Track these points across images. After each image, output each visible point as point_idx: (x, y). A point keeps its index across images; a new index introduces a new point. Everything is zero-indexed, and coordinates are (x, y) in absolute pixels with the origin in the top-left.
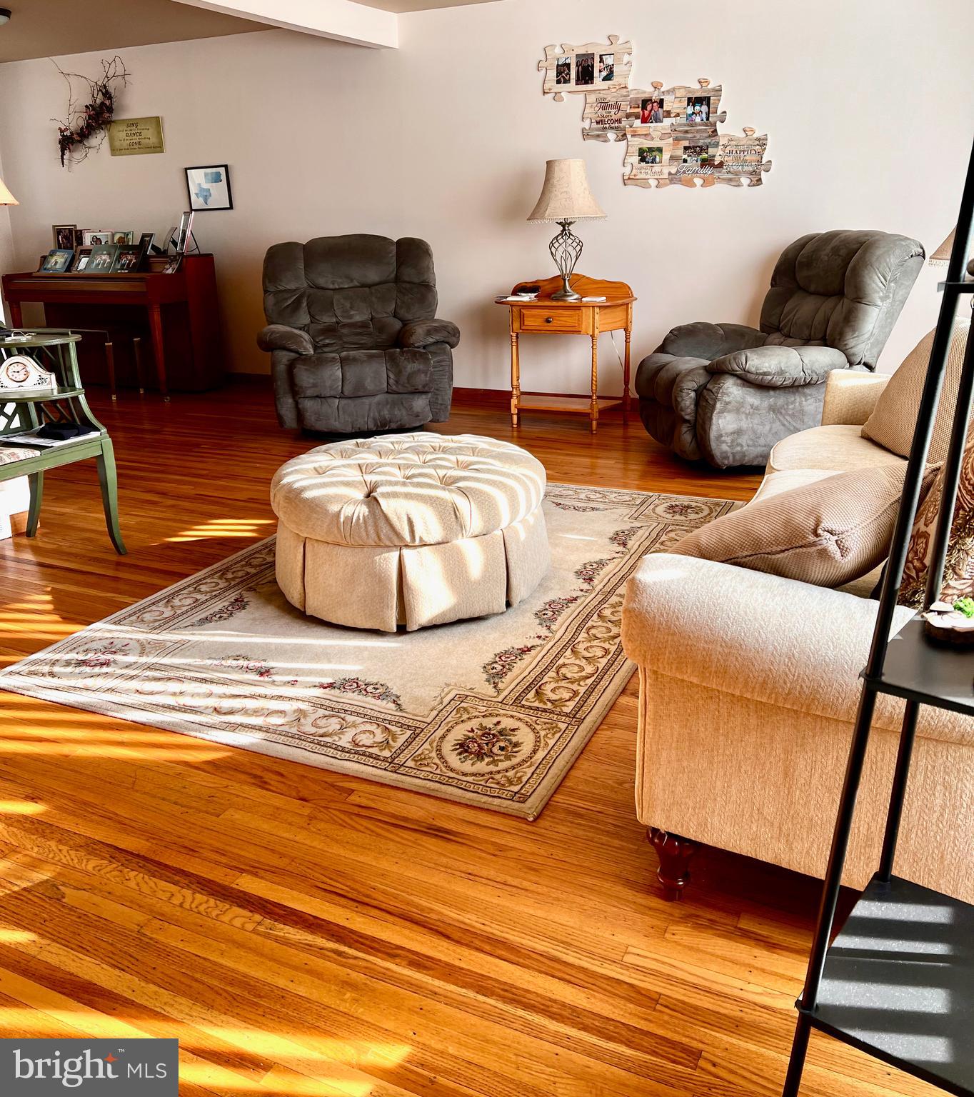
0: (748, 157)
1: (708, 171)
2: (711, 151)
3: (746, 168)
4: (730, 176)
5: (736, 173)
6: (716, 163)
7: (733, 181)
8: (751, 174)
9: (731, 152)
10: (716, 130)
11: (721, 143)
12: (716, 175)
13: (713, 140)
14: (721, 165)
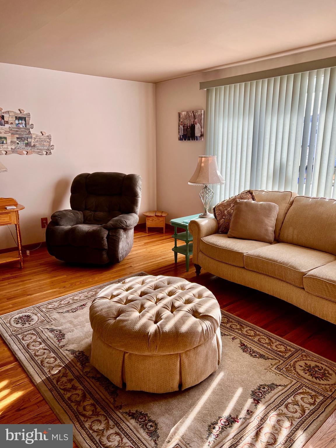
0: (45, 143)
1: (29, 149)
2: (29, 140)
3: (44, 148)
4: (39, 151)
5: (41, 150)
6: (32, 145)
7: (40, 153)
8: (47, 150)
9: (38, 141)
10: (30, 132)
11: (33, 137)
12: (33, 150)
13: (29, 136)
14: (34, 146)
